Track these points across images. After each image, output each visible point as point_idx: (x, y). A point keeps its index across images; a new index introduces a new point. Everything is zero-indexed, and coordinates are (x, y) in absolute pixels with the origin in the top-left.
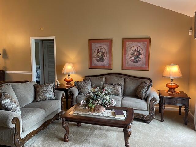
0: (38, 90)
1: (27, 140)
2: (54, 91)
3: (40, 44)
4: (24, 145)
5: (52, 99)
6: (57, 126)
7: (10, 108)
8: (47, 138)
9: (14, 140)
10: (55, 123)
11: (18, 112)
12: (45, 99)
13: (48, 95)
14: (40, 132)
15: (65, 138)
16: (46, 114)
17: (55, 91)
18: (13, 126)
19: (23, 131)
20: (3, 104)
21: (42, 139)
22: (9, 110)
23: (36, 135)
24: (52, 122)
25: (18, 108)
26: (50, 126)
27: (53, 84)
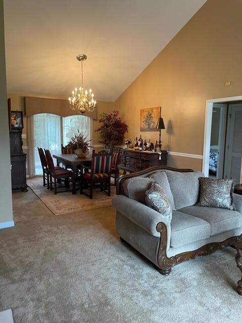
0: (204, 187)
1: (177, 263)
2: (231, 194)
3: (223, 110)
4: (172, 269)
5: (226, 208)
6: (230, 259)
7: (158, 207)
8: (208, 272)
9: (157, 255)
10: (228, 252)
11: (168, 216)
12: (214, 205)
13: (220, 200)
14: (197, 258)
15: (239, 287)
16: (211, 232)
17: (234, 194)
18: (157, 234)
19: (170, 247)
20: (150, 198)
21: (200, 271)
22: (157, 209)
23: (191, 261)
24: (221, 248)
25: (169, 210)
26: (218, 253)
27: (231, 182)
